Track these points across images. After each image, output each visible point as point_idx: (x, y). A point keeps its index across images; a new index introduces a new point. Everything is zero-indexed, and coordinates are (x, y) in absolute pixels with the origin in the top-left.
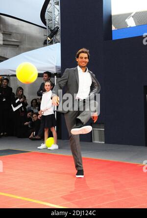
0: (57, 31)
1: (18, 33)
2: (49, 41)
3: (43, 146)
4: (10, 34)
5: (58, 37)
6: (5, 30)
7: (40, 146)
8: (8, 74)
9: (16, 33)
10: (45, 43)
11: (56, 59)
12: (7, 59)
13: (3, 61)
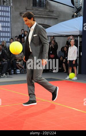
0: (81, 9)
1: (57, 11)
2: (75, 15)
3: (68, 78)
4: (53, 12)
5: (81, 13)
6: (50, 9)
7: (67, 77)
8: (51, 35)
9: (56, 11)
10: (73, 17)
11: (79, 26)
12: (50, 26)
13: (48, 28)
